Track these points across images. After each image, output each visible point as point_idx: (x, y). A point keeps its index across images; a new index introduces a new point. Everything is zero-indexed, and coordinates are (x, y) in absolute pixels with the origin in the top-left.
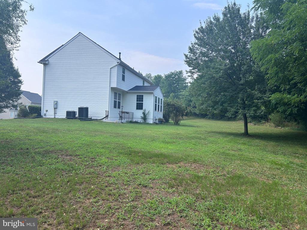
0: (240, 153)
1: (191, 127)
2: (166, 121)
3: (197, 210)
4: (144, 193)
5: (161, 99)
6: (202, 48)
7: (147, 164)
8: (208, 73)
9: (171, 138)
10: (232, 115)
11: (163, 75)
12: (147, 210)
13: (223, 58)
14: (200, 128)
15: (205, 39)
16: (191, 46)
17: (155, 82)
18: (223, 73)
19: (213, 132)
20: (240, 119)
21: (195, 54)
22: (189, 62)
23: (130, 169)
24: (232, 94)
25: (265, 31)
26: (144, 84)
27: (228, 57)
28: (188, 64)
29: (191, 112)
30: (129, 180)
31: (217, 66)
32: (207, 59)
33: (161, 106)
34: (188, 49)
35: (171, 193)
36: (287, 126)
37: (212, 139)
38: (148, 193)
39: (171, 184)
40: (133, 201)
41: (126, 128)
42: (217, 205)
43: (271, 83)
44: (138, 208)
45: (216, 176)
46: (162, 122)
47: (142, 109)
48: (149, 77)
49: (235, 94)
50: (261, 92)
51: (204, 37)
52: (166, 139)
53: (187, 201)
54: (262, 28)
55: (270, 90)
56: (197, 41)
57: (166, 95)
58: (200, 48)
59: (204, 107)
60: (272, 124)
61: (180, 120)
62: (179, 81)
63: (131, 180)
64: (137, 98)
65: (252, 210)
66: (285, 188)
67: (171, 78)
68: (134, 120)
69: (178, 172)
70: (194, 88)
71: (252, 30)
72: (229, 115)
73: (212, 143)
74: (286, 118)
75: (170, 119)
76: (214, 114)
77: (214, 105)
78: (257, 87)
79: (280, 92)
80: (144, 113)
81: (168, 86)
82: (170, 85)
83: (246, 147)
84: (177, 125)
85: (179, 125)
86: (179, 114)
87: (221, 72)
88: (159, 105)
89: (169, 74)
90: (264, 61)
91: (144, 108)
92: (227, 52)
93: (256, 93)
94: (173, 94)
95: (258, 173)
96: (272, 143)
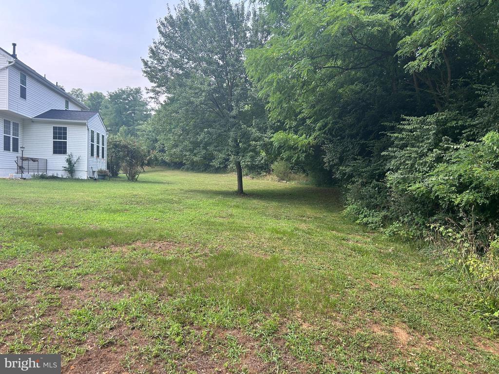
0: (231, 220)
1: (157, 184)
2: (113, 176)
3: (160, 314)
4: (65, 299)
5: (103, 136)
6: (171, 52)
7: (74, 251)
8: (183, 94)
9: (121, 203)
10: (220, 164)
11: (105, 94)
12: (71, 328)
13: (205, 72)
14: (173, 185)
15: (177, 37)
16: (153, 46)
17: (90, 104)
18: (206, 96)
19: (191, 191)
20: (232, 171)
21: (161, 61)
22: (151, 74)
23: (39, 261)
24: (220, 131)
25: (266, 37)
26: (67, 106)
27: (213, 72)
28: (148, 77)
29: (156, 159)
30: (35, 281)
31: (197, 84)
32: (181, 72)
33: (103, 148)
34: (149, 51)
35: (118, 293)
36: (294, 179)
37: (190, 202)
38: (73, 298)
39: (117, 279)
40: (43, 315)
41: (32, 188)
42: (191, 300)
43: (273, 116)
44: (52, 328)
45: (192, 258)
46: (104, 176)
47: (65, 152)
48: (77, 95)
49: (225, 131)
50: (260, 129)
51: (175, 34)
52: (113, 204)
53: (145, 301)
54: (262, 32)
55: (272, 127)
56: (163, 39)
57: (112, 129)
58: (168, 51)
59: (177, 150)
60: (275, 177)
61: (137, 173)
62: (135, 105)
63: (40, 281)
64: (54, 133)
65: (241, 301)
66: (287, 264)
67: (121, 99)
68: (50, 174)
69: (131, 257)
70: (160, 120)
71: (247, 32)
72: (215, 163)
73: (190, 207)
74: (292, 168)
75: (121, 172)
76: (194, 162)
77: (193, 149)
78: (255, 121)
79: (285, 130)
80: (69, 161)
81: (115, 114)
82: (119, 112)
83: (240, 210)
84: (133, 181)
85: (136, 180)
86: (137, 162)
87: (203, 94)
88: (98, 147)
89: (116, 92)
90: (263, 83)
91: (69, 151)
92: (211, 64)
93: (254, 131)
94: (125, 128)
95: (253, 246)
96: (274, 204)
